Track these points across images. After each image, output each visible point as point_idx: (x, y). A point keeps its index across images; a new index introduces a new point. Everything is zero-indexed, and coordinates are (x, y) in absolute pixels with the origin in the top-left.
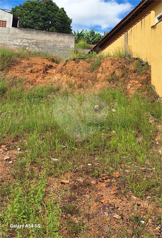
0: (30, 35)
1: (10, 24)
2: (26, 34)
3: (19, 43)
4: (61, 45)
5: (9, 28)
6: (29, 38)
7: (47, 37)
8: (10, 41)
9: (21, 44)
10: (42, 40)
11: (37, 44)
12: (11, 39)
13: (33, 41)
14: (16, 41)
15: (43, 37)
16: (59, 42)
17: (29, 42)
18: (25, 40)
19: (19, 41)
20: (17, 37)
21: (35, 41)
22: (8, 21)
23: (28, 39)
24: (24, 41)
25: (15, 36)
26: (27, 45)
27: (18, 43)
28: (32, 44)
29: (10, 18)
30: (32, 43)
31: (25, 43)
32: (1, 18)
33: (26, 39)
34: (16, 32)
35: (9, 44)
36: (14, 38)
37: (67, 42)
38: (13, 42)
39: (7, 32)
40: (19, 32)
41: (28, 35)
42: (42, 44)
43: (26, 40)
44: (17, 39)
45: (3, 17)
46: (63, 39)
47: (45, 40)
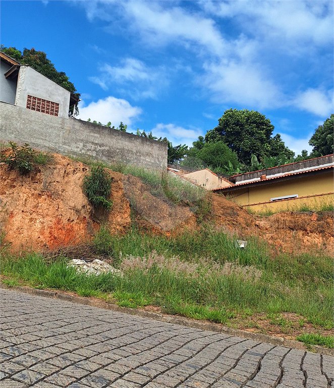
0: (98, 136)
1: (64, 110)
2: (92, 134)
3: (81, 151)
4: (147, 160)
5: (63, 119)
6: (96, 142)
7: (127, 143)
8: (64, 143)
9: (83, 151)
10: (118, 149)
11: (110, 154)
12: (67, 141)
13: (103, 148)
14: (75, 145)
15: (120, 141)
16: (145, 153)
17: (97, 150)
18: (91, 145)
19: (81, 144)
20: (78, 138)
21: (107, 148)
22: (62, 103)
23: (96, 144)
24: (89, 146)
25: (74, 136)
26: (94, 155)
27: (79, 150)
28: (103, 154)
29: (65, 98)
30: (103, 151)
31: (90, 150)
32: (49, 96)
33: (93, 143)
34: (76, 127)
35: (62, 150)
36: (72, 139)
37: (157, 156)
38: (69, 146)
39: (60, 126)
40: (81, 129)
41: (96, 135)
42: (118, 155)
43: (93, 146)
44: (77, 141)
45: (53, 94)
46: (150, 149)
47: (123, 149)
